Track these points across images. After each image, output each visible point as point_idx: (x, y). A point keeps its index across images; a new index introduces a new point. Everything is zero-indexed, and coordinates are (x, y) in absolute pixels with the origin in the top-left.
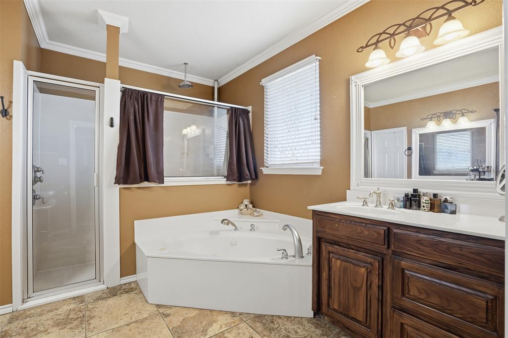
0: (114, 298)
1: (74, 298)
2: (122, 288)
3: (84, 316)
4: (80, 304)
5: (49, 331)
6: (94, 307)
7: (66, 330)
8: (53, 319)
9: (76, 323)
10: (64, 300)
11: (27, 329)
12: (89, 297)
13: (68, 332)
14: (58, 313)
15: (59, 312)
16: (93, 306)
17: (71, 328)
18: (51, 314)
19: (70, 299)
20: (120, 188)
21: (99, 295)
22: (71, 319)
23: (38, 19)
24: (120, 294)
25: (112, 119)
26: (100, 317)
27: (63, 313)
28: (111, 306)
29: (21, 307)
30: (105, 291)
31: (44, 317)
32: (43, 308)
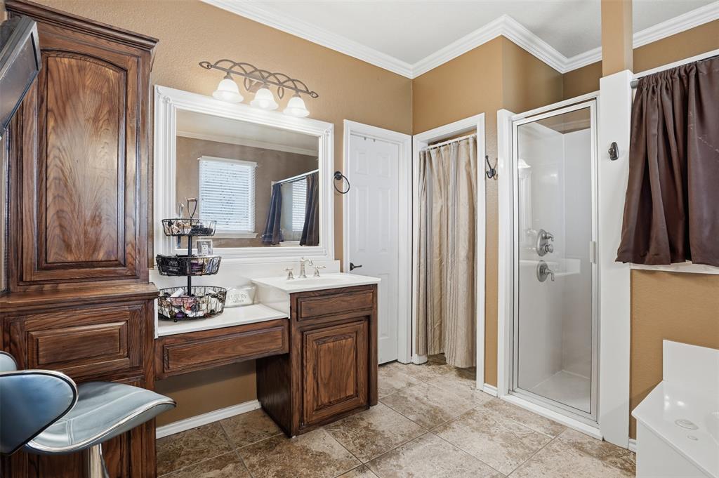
0: (596, 460)
1: (553, 423)
2: (625, 457)
3: (535, 452)
4: (550, 434)
5: (495, 438)
6: (557, 451)
7: (504, 450)
8: (511, 429)
9: (520, 451)
10: (541, 417)
11: (487, 421)
12: (568, 434)
13: (504, 453)
14: (521, 427)
15: (523, 426)
16: (558, 448)
17: (509, 453)
18: (516, 423)
19: (549, 420)
20: (632, 270)
21: (583, 441)
22: (522, 443)
23: (536, 44)
24: (611, 462)
25: (614, 145)
26: (547, 469)
27: (524, 430)
28: (578, 467)
29: (504, 397)
30: (596, 441)
31: (507, 421)
32: (517, 412)
